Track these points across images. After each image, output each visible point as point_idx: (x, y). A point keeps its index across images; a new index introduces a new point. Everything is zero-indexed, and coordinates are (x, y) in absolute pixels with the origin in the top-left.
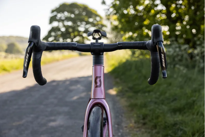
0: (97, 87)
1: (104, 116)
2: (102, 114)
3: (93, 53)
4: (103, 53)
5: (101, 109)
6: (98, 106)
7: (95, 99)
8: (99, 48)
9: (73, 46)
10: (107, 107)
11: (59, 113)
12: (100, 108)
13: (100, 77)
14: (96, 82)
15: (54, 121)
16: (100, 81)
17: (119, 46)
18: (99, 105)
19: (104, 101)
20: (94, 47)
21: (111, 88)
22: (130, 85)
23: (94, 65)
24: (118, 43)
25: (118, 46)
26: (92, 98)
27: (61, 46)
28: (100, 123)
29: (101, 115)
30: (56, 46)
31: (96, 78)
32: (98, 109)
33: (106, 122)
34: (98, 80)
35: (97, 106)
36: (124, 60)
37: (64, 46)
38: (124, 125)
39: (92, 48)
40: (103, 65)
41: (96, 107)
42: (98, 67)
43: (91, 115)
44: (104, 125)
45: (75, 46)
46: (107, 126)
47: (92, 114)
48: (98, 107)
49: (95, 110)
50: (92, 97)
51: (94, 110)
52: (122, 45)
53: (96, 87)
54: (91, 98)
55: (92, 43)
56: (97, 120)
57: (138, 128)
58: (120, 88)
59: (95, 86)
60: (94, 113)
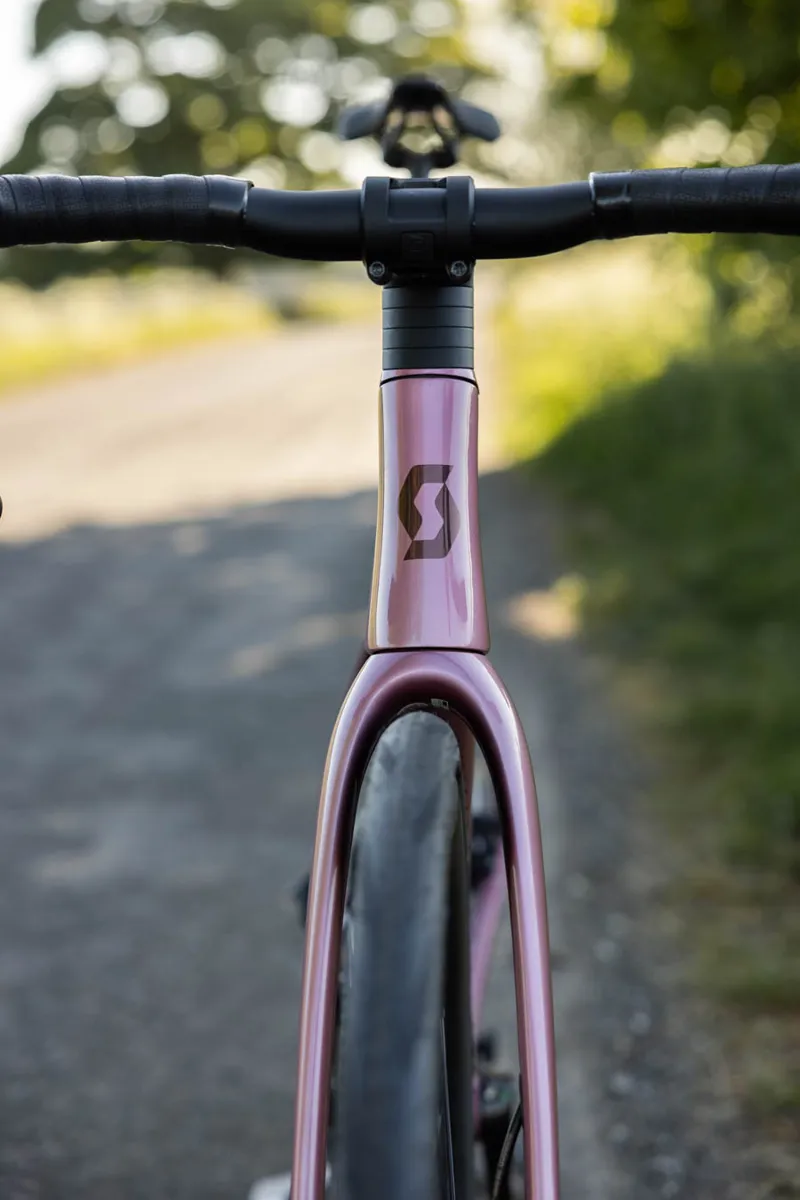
0: (420, 555)
1: (480, 800)
2: (463, 775)
3: (382, 270)
4: (471, 263)
5: (451, 732)
6: (424, 709)
7: (402, 651)
8: (432, 221)
9: (215, 206)
10: (499, 719)
11: (119, 788)
12: (447, 725)
13: (446, 470)
14: (409, 516)
15: (77, 844)
16: (445, 502)
17: (603, 202)
18: (435, 702)
19: (479, 666)
20: (391, 220)
21: (540, 581)
22: (698, 559)
23: (393, 374)
24: (596, 181)
25: (597, 208)
26: (381, 642)
27: (119, 207)
28: (438, 841)
29: (452, 779)
30: (75, 207)
31: (411, 482)
32: (429, 729)
33: (491, 851)
34: (428, 493)
35: (416, 709)
36: (648, 364)
37: (140, 206)
38: (640, 877)
39: (380, 221)
40: (468, 374)
41: (410, 716)
42: (429, 391)
43: (369, 780)
44: (480, 874)
45: (235, 209)
46: (500, 879)
47: (376, 769)
48: (423, 716)
49: (404, 738)
50: (380, 636)
51: (397, 741)
52: (627, 200)
53: (408, 557)
54: (371, 647)
55: (372, 185)
56: (413, 820)
57: (757, 899)
58: (614, 584)
59: (401, 541)
60: (390, 762)
